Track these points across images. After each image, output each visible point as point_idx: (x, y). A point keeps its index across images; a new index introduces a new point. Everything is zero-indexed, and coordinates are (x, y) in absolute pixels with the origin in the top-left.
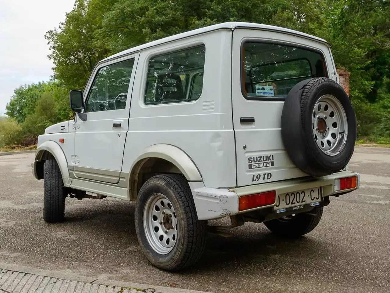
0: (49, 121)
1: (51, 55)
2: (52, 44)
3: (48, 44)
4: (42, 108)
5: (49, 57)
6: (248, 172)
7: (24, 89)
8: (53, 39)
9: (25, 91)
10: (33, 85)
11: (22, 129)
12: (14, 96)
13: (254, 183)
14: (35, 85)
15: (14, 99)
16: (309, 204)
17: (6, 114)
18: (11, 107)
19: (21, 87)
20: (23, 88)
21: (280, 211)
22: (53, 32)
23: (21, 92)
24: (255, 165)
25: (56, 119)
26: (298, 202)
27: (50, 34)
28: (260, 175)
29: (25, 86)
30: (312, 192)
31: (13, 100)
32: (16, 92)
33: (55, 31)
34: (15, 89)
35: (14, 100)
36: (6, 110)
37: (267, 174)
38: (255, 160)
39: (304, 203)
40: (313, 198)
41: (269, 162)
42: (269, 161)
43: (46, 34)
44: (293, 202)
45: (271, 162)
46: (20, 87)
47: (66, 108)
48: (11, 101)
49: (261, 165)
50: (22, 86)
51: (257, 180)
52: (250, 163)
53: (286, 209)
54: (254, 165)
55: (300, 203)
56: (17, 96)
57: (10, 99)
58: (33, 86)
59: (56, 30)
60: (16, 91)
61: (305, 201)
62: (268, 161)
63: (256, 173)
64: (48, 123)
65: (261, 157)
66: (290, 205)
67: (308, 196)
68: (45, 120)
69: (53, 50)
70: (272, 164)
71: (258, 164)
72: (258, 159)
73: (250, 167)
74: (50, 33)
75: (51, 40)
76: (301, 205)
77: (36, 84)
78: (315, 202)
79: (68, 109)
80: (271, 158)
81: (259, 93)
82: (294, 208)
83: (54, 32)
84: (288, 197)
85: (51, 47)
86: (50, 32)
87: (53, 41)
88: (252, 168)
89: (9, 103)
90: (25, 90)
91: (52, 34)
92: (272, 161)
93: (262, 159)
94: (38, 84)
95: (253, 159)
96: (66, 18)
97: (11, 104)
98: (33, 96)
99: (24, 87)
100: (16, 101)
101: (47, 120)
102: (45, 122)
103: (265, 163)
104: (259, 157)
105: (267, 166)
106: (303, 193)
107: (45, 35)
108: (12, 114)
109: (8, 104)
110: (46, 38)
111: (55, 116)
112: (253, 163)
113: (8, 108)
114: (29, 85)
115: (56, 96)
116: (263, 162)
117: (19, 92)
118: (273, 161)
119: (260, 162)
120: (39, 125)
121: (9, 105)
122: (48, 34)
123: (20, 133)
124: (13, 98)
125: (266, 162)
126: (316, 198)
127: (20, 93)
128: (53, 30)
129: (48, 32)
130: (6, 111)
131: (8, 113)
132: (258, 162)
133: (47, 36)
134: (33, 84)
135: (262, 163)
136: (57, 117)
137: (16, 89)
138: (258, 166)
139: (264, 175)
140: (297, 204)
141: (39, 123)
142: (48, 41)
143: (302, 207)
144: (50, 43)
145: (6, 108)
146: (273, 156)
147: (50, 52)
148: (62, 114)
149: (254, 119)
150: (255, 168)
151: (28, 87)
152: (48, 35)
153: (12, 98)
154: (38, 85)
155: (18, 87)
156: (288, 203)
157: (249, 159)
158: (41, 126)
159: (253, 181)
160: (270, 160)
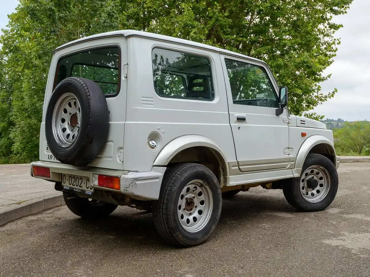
16: (85, 191)
26: (77, 186)
30: (88, 181)
39: (81, 188)
40: (87, 187)
51: (50, 158)
53: (70, 188)
55: (78, 187)
61: (82, 187)
66: (71, 186)
67: (84, 183)
76: (79, 189)
78: (89, 191)
82: (74, 190)
84: (70, 178)
88: (48, 149)
106: (81, 179)
126: (90, 188)
140: (75, 187)
143: (80, 191)
156: (70, 183)
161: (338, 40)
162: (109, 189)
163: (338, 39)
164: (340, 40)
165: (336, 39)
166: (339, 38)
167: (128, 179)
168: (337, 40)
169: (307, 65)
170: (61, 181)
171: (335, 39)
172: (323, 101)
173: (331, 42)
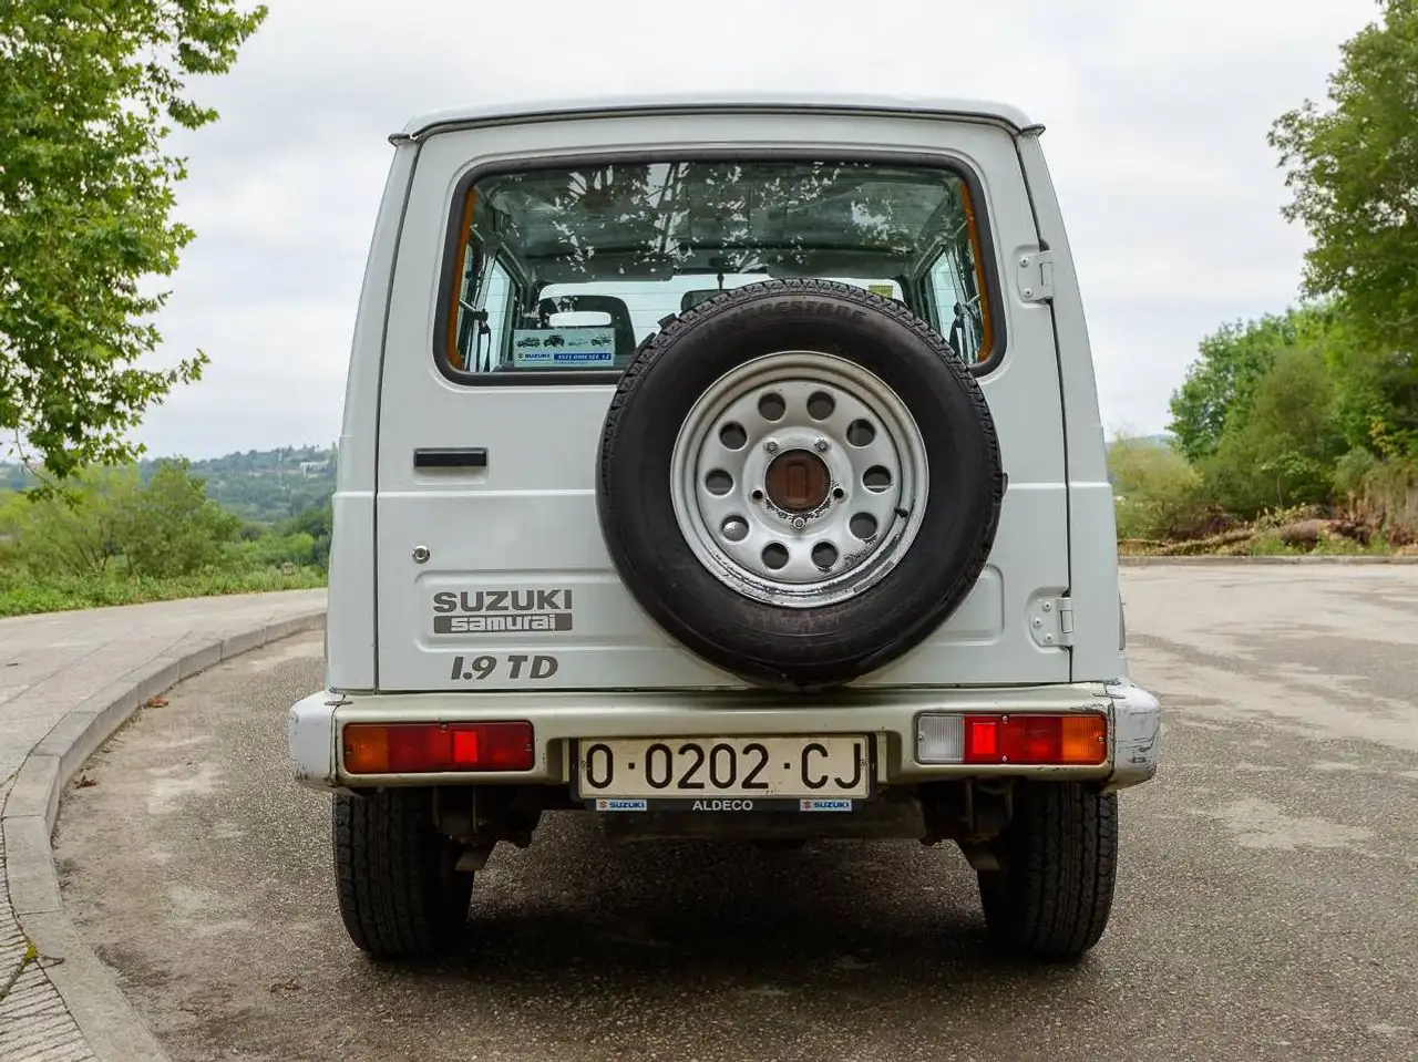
0: (1300, 452)
1: (1293, 207)
2: (1295, 163)
3: (1281, 164)
4: (1278, 405)
5: (1288, 215)
6: (430, 642)
7: (1233, 337)
8: (1298, 146)
9: (1236, 343)
10: (1267, 319)
11: (1202, 480)
12: (1198, 363)
13: (461, 683)
14: (1273, 322)
15: (1197, 374)
16: (792, 801)
17: (1170, 428)
18: (1188, 404)
19: (1223, 330)
20: (1229, 332)
21: (613, 805)
22: (1299, 118)
23: (1222, 347)
24: (468, 622)
25: (1330, 445)
26: (723, 785)
27: (1290, 125)
28: (493, 662)
29: (1239, 326)
30: (811, 754)
31: (1194, 378)
32: (1205, 350)
33: (1307, 113)
34: (1203, 341)
35: (1199, 378)
36: (1171, 414)
37: (531, 661)
38: (472, 602)
39: (758, 792)
40: (814, 779)
41: (548, 615)
42: (547, 609)
43: (1271, 129)
44: (689, 781)
45: (557, 615)
46: (1220, 329)
47: (1369, 402)
48: (1189, 381)
49: (497, 623)
50: (1226, 328)
51: (476, 674)
52: (444, 610)
53: (651, 801)
54: (466, 619)
55: (736, 790)
56: (1209, 364)
57: (1187, 376)
58: (1265, 324)
59: (1309, 109)
60: (1207, 347)
61: (763, 785)
62: (541, 611)
63: (470, 652)
64: (1296, 460)
65: (502, 595)
66: (673, 791)
67: (788, 767)
68: (1285, 451)
69: (1299, 184)
70: (564, 622)
71: (486, 617)
72: (488, 600)
73: (442, 625)
74: (1290, 122)
75: (1290, 149)
76: (742, 800)
77: (1276, 315)
78: (829, 797)
79: (1375, 407)
80: (559, 600)
81: (527, 356)
82: (698, 805)
83: (1304, 116)
84: (659, 756)
85: (1291, 175)
86: (1288, 120)
87: (1298, 150)
88: (453, 629)
89: (1180, 390)
90: (1236, 340)
91: (1297, 124)
92: (563, 610)
93: (507, 602)
94: (1285, 315)
95: (458, 600)
96: (1344, 56)
97: (1185, 393)
98: (1255, 361)
99: (1231, 329)
100: (1205, 380)
101: (1295, 450)
102: (1283, 457)
103: (523, 616)
104: (489, 594)
105: (531, 629)
106: (755, 752)
107: (1271, 134)
108: (1190, 428)
109: (1176, 392)
110: (1272, 143)
111: (1327, 432)
112: (459, 611)
113: (1177, 408)
114: (1251, 322)
115: (1339, 356)
116: (512, 611)
117: (1217, 350)
118: (568, 611)
119: (491, 613)
120: (1264, 468)
121: (1181, 397)
122: (1280, 126)
123: (1195, 495)
124: (1195, 371)
125: (532, 615)
126: (838, 781)
127: (1219, 352)
128: (1301, 110)
129: (1278, 117)
130: (1171, 419)
131: (1176, 425)
132: (483, 612)
133: (1276, 134)
134: (1267, 315)
135: (505, 616)
136: (1334, 436)
137: (1206, 337)
138: (482, 624)
139: (517, 661)
140: (710, 790)
141: (1264, 461)
142: (1282, 153)
143: (748, 805)
144: (1287, 162)
145: (1170, 408)
146: (568, 594)
147: (1289, 197)
148: (1352, 424)
149: (484, 455)
150: (469, 631)
151: (1248, 330)
152: (1281, 132)
153: (1191, 371)
154: (1285, 320)
155: (1212, 332)
156: (659, 778)
157: (438, 598)
158: (1271, 471)
159: (455, 675)
160: (554, 606)
161: (180, 164)
162: (1038, 766)
163: (177, 160)
164: (185, 166)
165: (172, 159)
166: (181, 158)
167: (1151, 712)
168: (174, 162)
169: (128, 253)
170: (566, 778)
171: (167, 160)
172: (164, 390)
173: (153, 168)
